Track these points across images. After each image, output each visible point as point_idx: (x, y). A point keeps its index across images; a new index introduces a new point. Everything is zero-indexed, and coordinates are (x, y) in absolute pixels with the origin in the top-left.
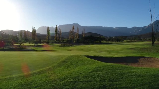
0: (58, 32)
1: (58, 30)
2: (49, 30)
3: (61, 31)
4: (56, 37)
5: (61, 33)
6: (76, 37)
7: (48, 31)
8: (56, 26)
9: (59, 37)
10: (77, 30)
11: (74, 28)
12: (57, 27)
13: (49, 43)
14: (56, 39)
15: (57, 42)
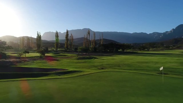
0: (69, 38)
1: (70, 35)
2: (58, 36)
3: (72, 37)
4: (67, 45)
5: (73, 39)
6: (92, 44)
7: (56, 36)
8: (67, 30)
9: (71, 45)
10: (93, 36)
11: (89, 34)
12: (67, 32)
13: (58, 52)
14: (67, 47)
15: (68, 50)
